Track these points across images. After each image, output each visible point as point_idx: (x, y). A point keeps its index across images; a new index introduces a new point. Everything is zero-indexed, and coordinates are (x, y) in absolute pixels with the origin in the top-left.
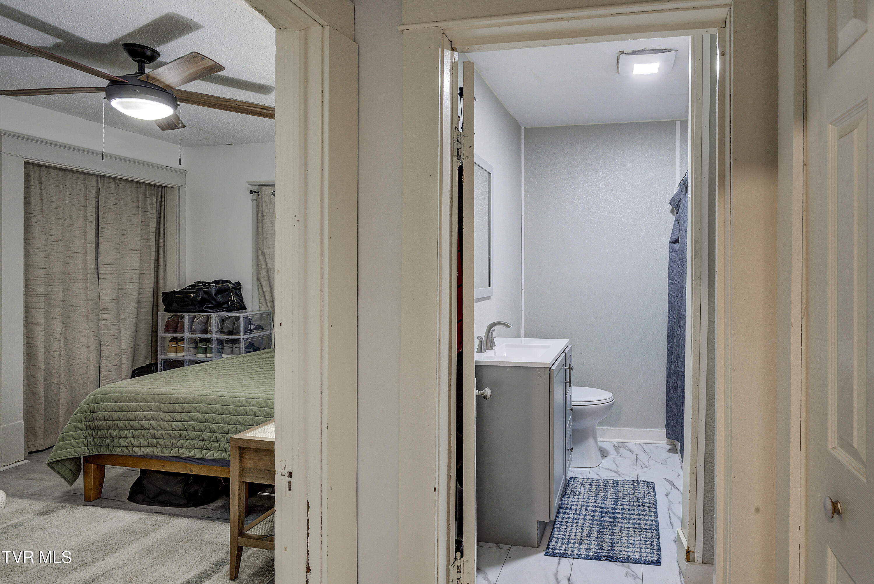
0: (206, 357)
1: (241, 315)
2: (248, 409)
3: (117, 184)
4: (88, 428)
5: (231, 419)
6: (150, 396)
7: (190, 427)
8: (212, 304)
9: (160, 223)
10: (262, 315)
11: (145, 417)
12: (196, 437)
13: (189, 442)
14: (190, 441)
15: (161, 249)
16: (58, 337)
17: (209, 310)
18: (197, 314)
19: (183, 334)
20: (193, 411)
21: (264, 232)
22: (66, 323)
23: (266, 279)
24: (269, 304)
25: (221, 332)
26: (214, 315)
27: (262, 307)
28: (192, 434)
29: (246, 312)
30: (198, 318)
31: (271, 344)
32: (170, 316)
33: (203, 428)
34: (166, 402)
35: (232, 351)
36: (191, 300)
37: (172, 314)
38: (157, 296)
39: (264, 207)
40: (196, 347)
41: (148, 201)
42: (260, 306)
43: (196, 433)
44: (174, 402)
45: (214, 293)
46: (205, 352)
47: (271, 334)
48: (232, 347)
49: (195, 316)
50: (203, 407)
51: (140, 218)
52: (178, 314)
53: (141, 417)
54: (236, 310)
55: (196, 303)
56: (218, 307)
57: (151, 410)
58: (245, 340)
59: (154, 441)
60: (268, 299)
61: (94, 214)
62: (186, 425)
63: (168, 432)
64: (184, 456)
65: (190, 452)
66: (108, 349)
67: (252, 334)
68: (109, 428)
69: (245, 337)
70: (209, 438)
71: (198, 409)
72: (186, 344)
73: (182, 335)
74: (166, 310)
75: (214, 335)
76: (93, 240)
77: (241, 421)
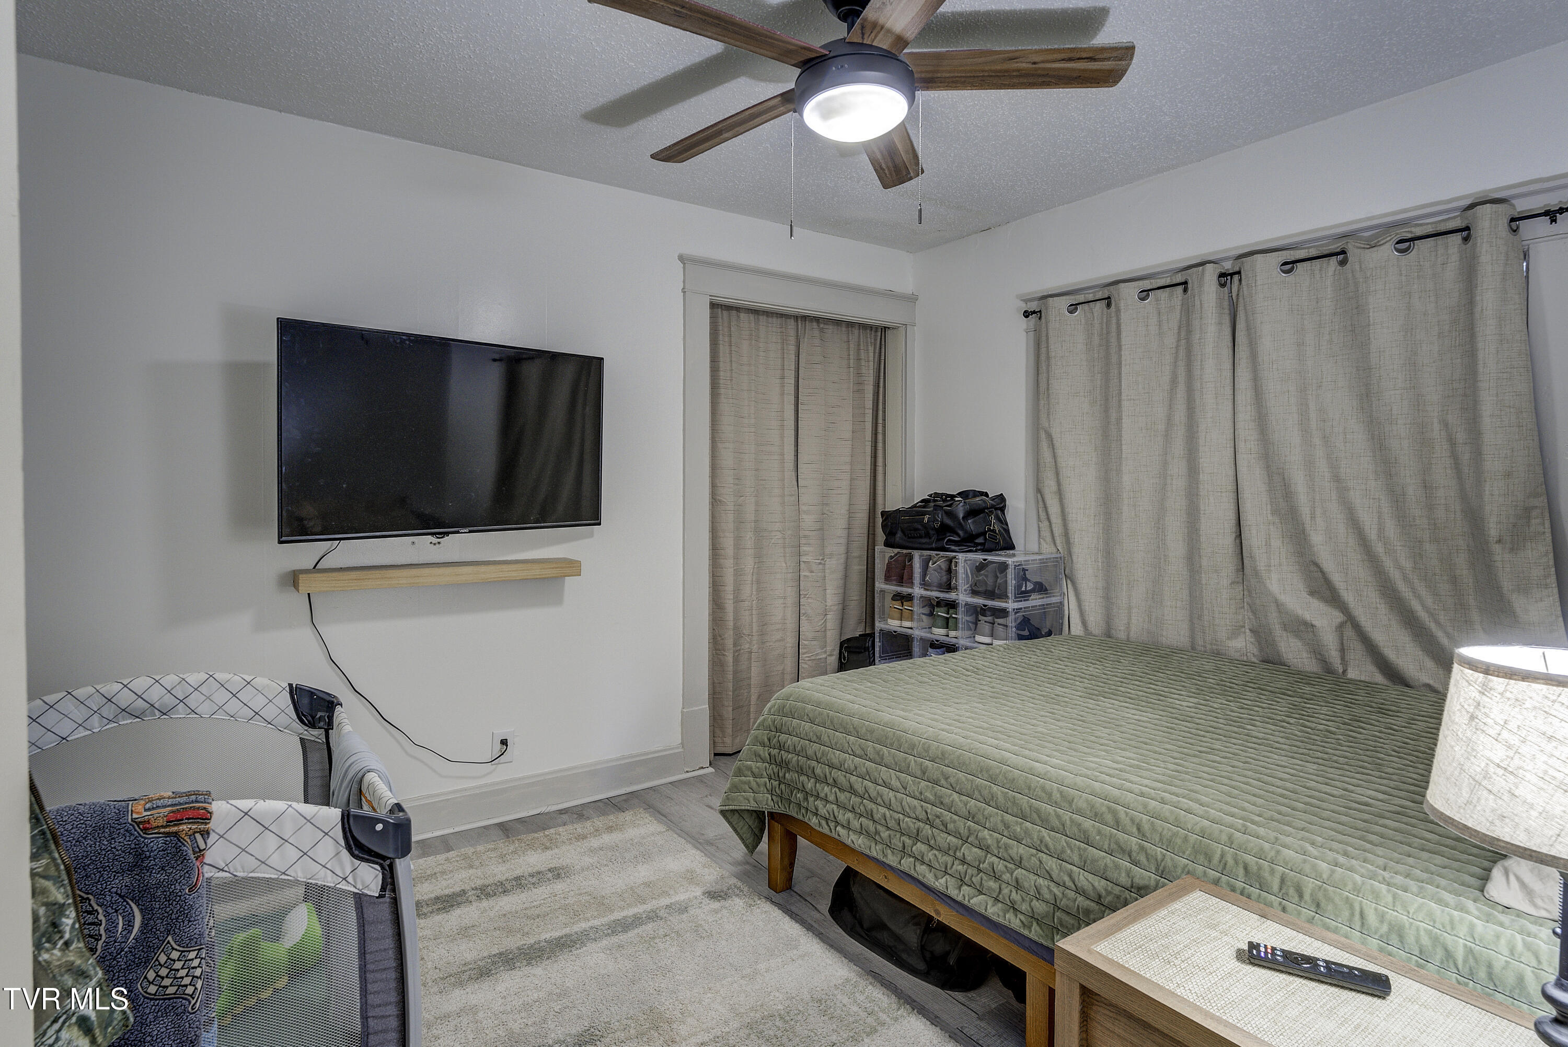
0: (948, 636)
1: (1010, 561)
2: (1066, 816)
3: (822, 331)
4: (773, 761)
5: (1026, 832)
6: (864, 724)
7: (938, 821)
8: (958, 535)
9: (878, 393)
10: (1044, 563)
11: (856, 768)
12: (949, 849)
13: (935, 855)
14: (936, 852)
15: (880, 437)
16: (749, 578)
17: (953, 548)
18: (933, 553)
19: (912, 588)
20: (943, 782)
21: (1050, 391)
22: (759, 558)
23: (1054, 488)
24: (1058, 542)
25: (974, 593)
26: (961, 557)
27: (1044, 545)
28: (944, 839)
29: (1014, 555)
30: (935, 560)
31: (1062, 623)
32: (893, 555)
33: (965, 833)
34: (891, 746)
35: (993, 630)
36: (925, 526)
37: (896, 550)
38: (874, 518)
39: (1051, 341)
40: (931, 614)
41: (863, 355)
42: (1039, 543)
43: (950, 838)
44: (907, 750)
45: (961, 515)
46: (945, 626)
47: (1061, 603)
48: (993, 624)
49: (930, 558)
50: (964, 779)
51: (852, 385)
52: (905, 551)
53: (849, 766)
54: (996, 550)
55: (931, 532)
56: (969, 542)
57: (864, 756)
58: (1017, 611)
59: (871, 826)
60: (1058, 530)
61: (793, 381)
62: (929, 811)
63: (897, 816)
64: (924, 881)
65: (937, 878)
66: (810, 603)
67: (1028, 600)
68: (801, 771)
69: (1017, 605)
70: (977, 863)
71: (952, 780)
72: (917, 608)
73: (910, 590)
74: (887, 544)
75: (962, 596)
76: (791, 423)
77: (1051, 846)
